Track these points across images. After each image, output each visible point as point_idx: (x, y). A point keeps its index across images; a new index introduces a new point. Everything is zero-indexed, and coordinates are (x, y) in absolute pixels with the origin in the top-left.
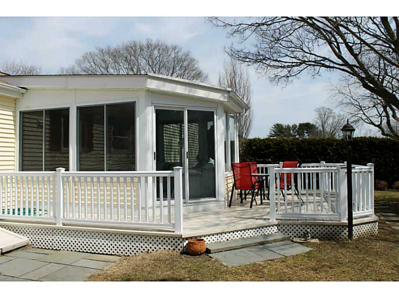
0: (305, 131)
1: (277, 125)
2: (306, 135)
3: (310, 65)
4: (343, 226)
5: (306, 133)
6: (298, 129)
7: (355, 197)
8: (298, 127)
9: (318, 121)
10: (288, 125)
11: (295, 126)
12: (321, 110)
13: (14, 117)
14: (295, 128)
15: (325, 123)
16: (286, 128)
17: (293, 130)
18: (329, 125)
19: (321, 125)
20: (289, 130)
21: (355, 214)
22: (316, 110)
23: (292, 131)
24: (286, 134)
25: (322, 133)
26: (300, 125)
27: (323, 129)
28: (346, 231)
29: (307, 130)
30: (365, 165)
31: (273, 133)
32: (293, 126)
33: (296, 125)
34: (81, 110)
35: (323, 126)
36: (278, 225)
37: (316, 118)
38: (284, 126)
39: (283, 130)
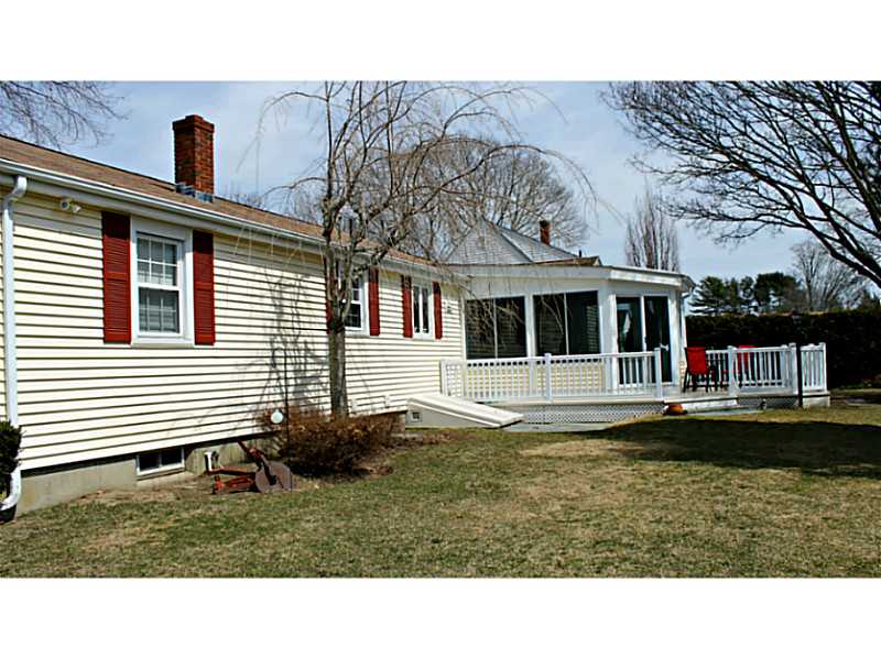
0: (772, 292)
1: (709, 279)
2: (773, 299)
3: (768, 222)
4: (795, 397)
5: (774, 295)
6: (756, 286)
7: (804, 371)
8: (755, 282)
9: (798, 271)
10: (733, 279)
11: (748, 282)
12: (805, 248)
13: (460, 306)
14: (748, 286)
15: (813, 276)
16: (728, 287)
17: (744, 290)
18: (823, 277)
19: (804, 278)
20: (737, 292)
21: (804, 388)
22: (792, 249)
23: (741, 293)
24: (728, 298)
25: (807, 296)
26: (761, 278)
27: (809, 287)
28: (797, 402)
29: (776, 289)
30: (817, 344)
31: (701, 298)
32: (743, 281)
33: (750, 279)
34: (537, 299)
35: (808, 282)
36: (737, 399)
37: (794, 265)
38: (723, 282)
39: (722, 291)
